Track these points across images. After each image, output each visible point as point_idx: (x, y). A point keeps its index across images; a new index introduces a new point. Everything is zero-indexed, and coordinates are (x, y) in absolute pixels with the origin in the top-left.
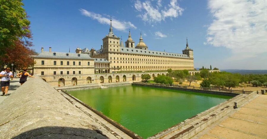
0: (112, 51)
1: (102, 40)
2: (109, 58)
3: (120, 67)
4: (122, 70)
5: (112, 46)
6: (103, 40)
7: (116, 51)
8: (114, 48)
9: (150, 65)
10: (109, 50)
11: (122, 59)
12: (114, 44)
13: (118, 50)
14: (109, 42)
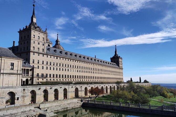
0: (36, 50)
1: (18, 32)
2: (31, 61)
3: (45, 75)
4: (48, 80)
5: (36, 42)
6: (20, 32)
7: (41, 51)
8: (39, 46)
9: (81, 74)
10: (32, 49)
11: (49, 64)
12: (38, 40)
13: (43, 49)
14: (32, 36)
